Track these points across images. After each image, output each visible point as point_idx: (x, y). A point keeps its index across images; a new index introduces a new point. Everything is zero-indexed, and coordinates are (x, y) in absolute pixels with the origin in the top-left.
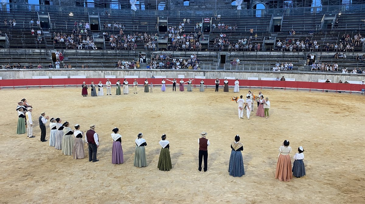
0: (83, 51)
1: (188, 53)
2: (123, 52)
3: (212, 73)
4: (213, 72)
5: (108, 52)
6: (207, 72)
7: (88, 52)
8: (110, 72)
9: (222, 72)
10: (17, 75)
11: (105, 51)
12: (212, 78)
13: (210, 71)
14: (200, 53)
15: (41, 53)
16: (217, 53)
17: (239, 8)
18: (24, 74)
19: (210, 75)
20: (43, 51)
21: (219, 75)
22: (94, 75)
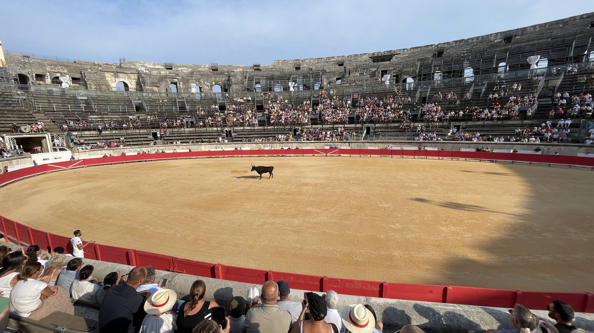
0: (249, 128)
1: (336, 126)
2: (281, 127)
3: (356, 144)
4: (357, 142)
5: (269, 128)
6: (352, 143)
7: (253, 128)
8: (268, 144)
9: (366, 142)
10: (200, 148)
11: (266, 128)
12: (356, 148)
13: (355, 142)
14: (346, 126)
15: (217, 130)
16: (363, 125)
17: (388, 83)
18: (204, 147)
19: (354, 146)
20: (219, 129)
21: (363, 145)
22: (256, 147)
